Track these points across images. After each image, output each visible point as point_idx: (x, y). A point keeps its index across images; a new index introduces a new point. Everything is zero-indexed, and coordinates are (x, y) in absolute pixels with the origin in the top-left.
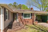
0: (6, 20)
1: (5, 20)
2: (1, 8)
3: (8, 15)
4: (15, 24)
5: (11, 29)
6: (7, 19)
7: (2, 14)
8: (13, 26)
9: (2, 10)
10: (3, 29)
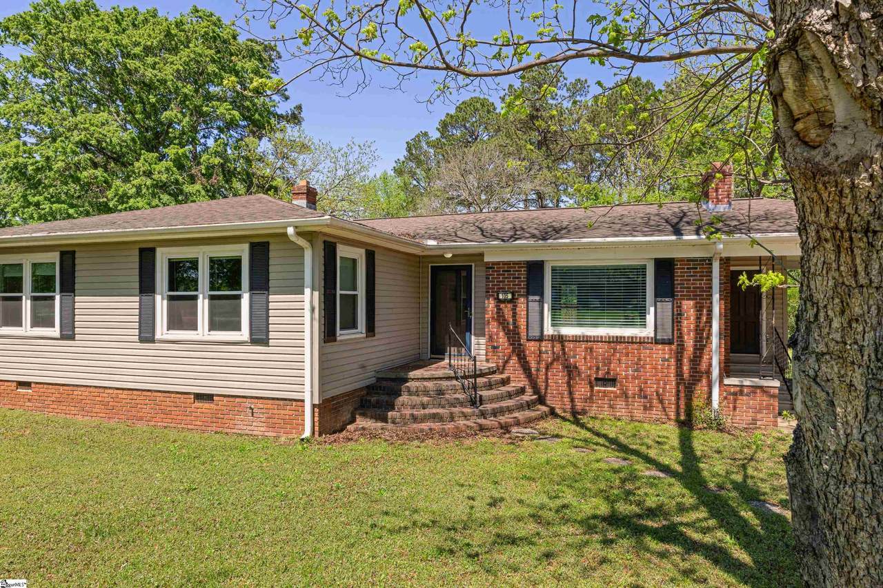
0: (342, 335)
1: (328, 334)
2: (301, 242)
3: (361, 292)
4: (430, 385)
5: (384, 419)
6: (351, 324)
7: (307, 291)
8: (404, 398)
9: (308, 255)
10: (316, 402)
